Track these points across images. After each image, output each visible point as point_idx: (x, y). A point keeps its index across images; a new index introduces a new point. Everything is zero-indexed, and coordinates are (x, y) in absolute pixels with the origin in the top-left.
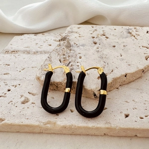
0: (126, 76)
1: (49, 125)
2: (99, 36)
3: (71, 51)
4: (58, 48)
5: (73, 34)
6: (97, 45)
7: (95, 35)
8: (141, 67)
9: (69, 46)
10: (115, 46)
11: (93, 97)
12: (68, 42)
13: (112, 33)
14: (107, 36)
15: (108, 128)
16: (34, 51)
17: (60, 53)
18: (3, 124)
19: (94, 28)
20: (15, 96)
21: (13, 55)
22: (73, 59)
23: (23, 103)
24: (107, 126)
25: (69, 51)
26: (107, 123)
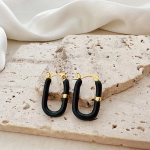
0: (117, 86)
1: (44, 130)
2: (94, 46)
3: (67, 63)
4: (55, 59)
5: (69, 45)
6: (92, 56)
7: (90, 45)
8: (133, 77)
9: (65, 58)
10: (108, 57)
11: (87, 106)
12: (64, 53)
13: (107, 43)
14: (102, 46)
15: (95, 136)
16: (38, 60)
17: (57, 65)
18: (7, 126)
19: (90, 38)
20: (19, 102)
21: (19, 63)
22: (69, 70)
23: (25, 108)
24: (95, 134)
25: (65, 63)
26: (95, 131)
